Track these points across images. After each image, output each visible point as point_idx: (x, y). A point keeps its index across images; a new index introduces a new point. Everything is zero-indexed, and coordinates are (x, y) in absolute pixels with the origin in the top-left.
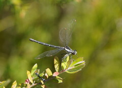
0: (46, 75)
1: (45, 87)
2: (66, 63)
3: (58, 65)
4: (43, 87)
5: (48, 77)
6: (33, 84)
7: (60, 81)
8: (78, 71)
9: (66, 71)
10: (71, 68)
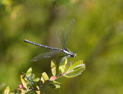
0: (42, 79)
1: (40, 93)
2: (64, 66)
3: (55, 68)
4: (38, 92)
5: (44, 82)
6: (28, 90)
7: (58, 87)
8: (77, 75)
9: (64, 75)
10: (70, 72)
